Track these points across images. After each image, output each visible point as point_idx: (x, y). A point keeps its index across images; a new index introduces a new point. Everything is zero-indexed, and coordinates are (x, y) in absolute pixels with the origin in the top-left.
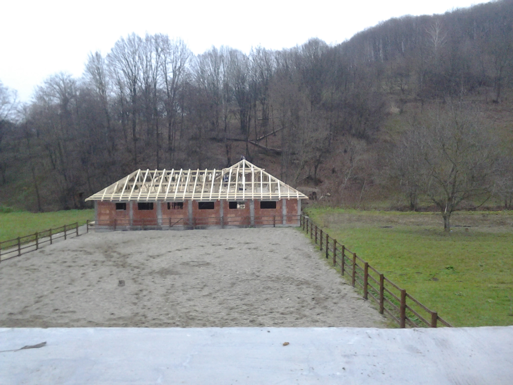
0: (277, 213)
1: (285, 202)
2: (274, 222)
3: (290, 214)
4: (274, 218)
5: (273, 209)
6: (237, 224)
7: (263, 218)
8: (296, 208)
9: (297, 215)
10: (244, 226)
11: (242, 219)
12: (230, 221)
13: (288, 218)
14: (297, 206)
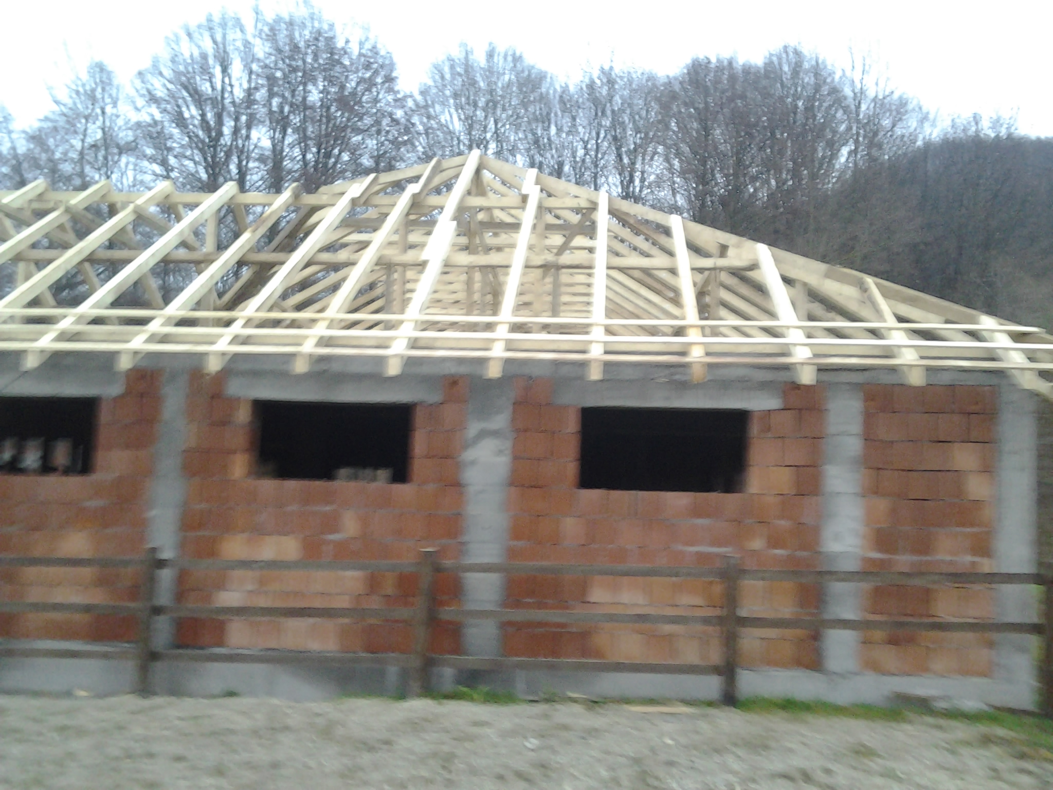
0: (757, 544)
1: (855, 426)
2: (730, 641)
3: (904, 560)
4: (731, 599)
5: (714, 498)
6: (315, 646)
7: (599, 594)
8: (976, 487)
9: (986, 566)
10: (392, 671)
11: (373, 584)
12: (240, 611)
13: (879, 597)
14: (988, 469)
